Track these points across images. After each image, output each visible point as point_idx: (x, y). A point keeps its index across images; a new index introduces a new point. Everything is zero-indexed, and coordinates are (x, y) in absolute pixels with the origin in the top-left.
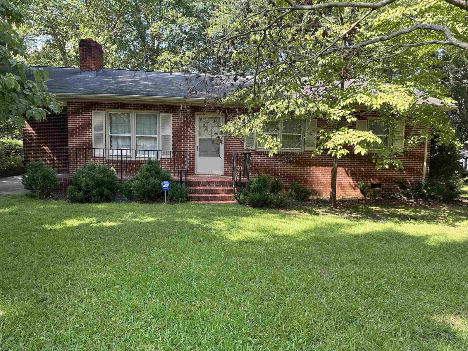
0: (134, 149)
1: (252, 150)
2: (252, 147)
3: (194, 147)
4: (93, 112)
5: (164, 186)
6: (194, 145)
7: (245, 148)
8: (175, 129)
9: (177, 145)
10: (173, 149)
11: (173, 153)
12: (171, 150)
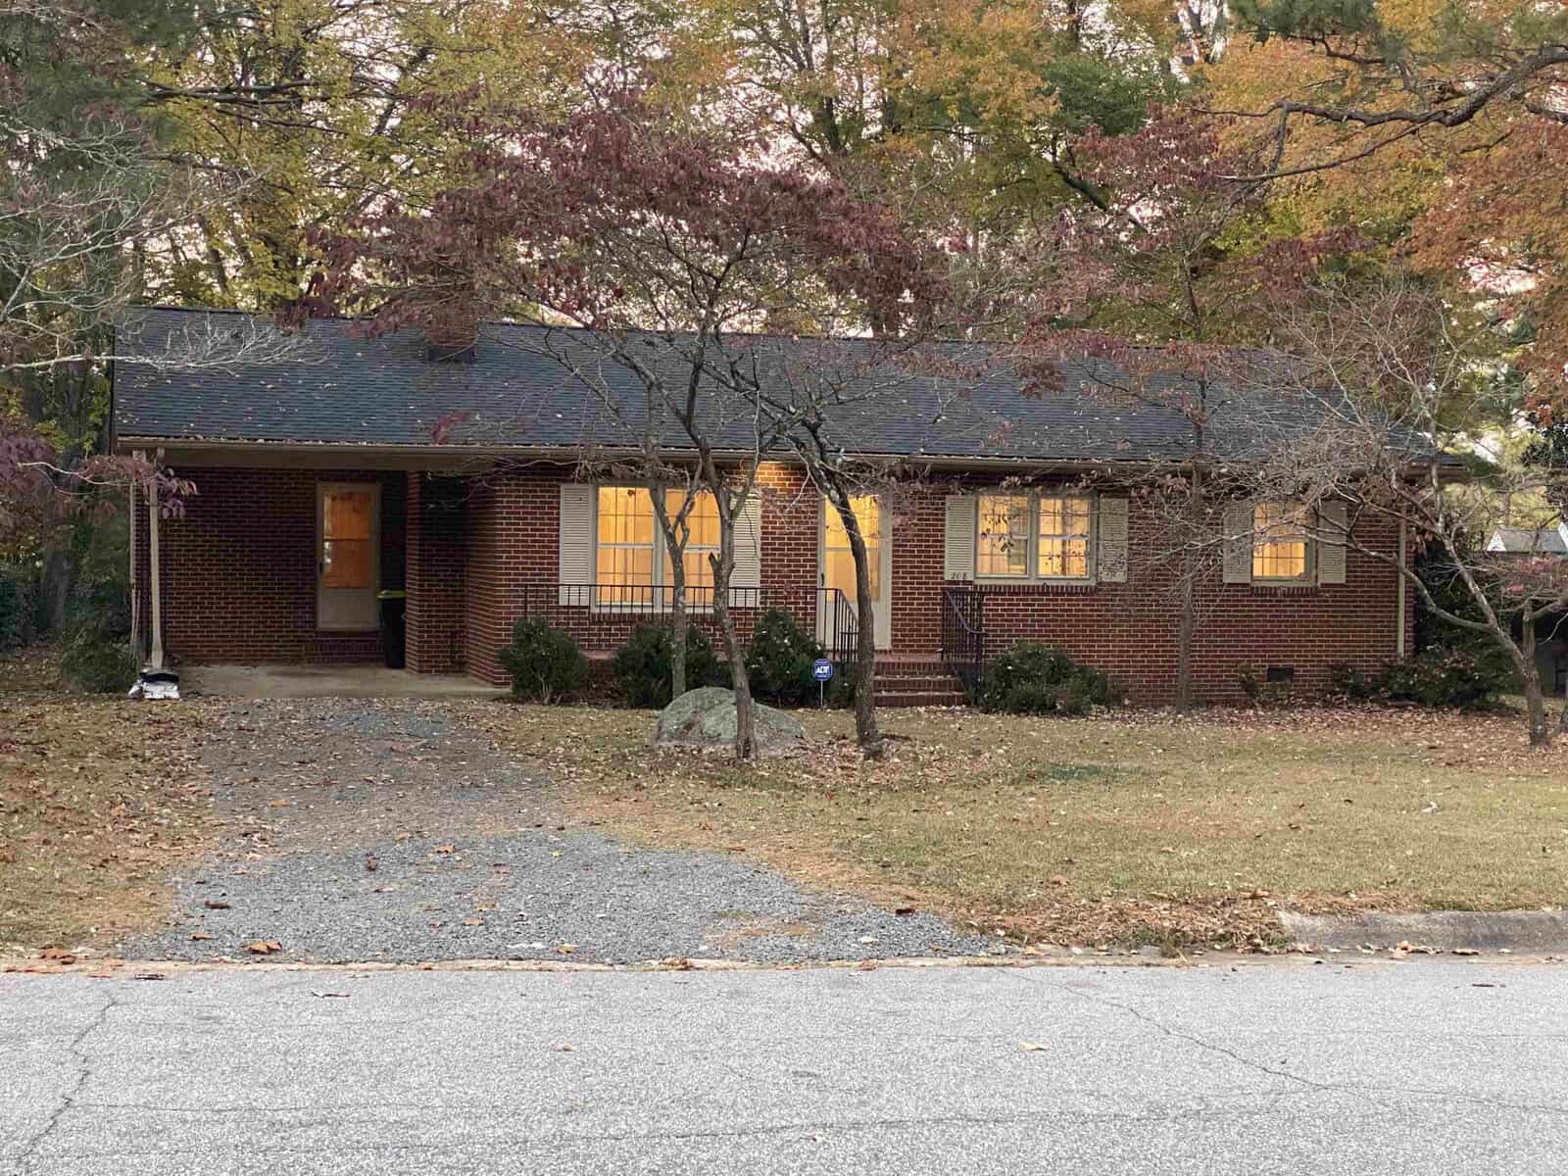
0: (659, 584)
1: (964, 582)
2: (965, 575)
3: (815, 577)
4: (563, 487)
5: (819, 671)
6: (815, 572)
7: (948, 577)
8: (767, 528)
9: (772, 571)
10: (761, 582)
11: (762, 593)
12: (759, 585)
